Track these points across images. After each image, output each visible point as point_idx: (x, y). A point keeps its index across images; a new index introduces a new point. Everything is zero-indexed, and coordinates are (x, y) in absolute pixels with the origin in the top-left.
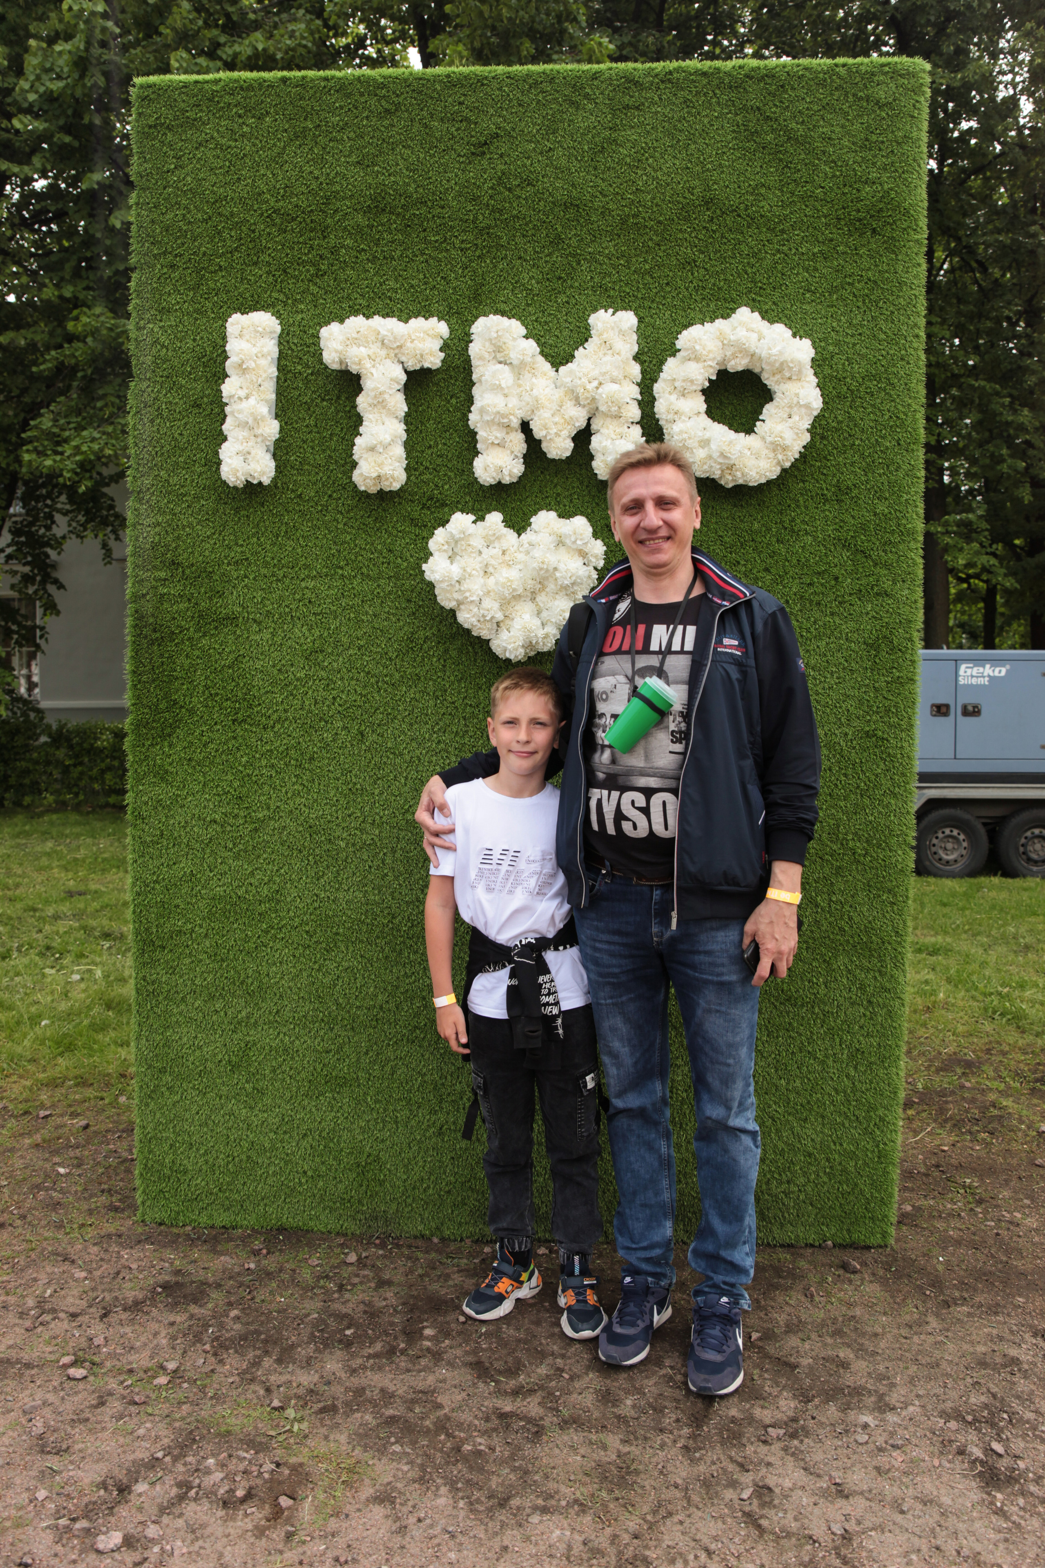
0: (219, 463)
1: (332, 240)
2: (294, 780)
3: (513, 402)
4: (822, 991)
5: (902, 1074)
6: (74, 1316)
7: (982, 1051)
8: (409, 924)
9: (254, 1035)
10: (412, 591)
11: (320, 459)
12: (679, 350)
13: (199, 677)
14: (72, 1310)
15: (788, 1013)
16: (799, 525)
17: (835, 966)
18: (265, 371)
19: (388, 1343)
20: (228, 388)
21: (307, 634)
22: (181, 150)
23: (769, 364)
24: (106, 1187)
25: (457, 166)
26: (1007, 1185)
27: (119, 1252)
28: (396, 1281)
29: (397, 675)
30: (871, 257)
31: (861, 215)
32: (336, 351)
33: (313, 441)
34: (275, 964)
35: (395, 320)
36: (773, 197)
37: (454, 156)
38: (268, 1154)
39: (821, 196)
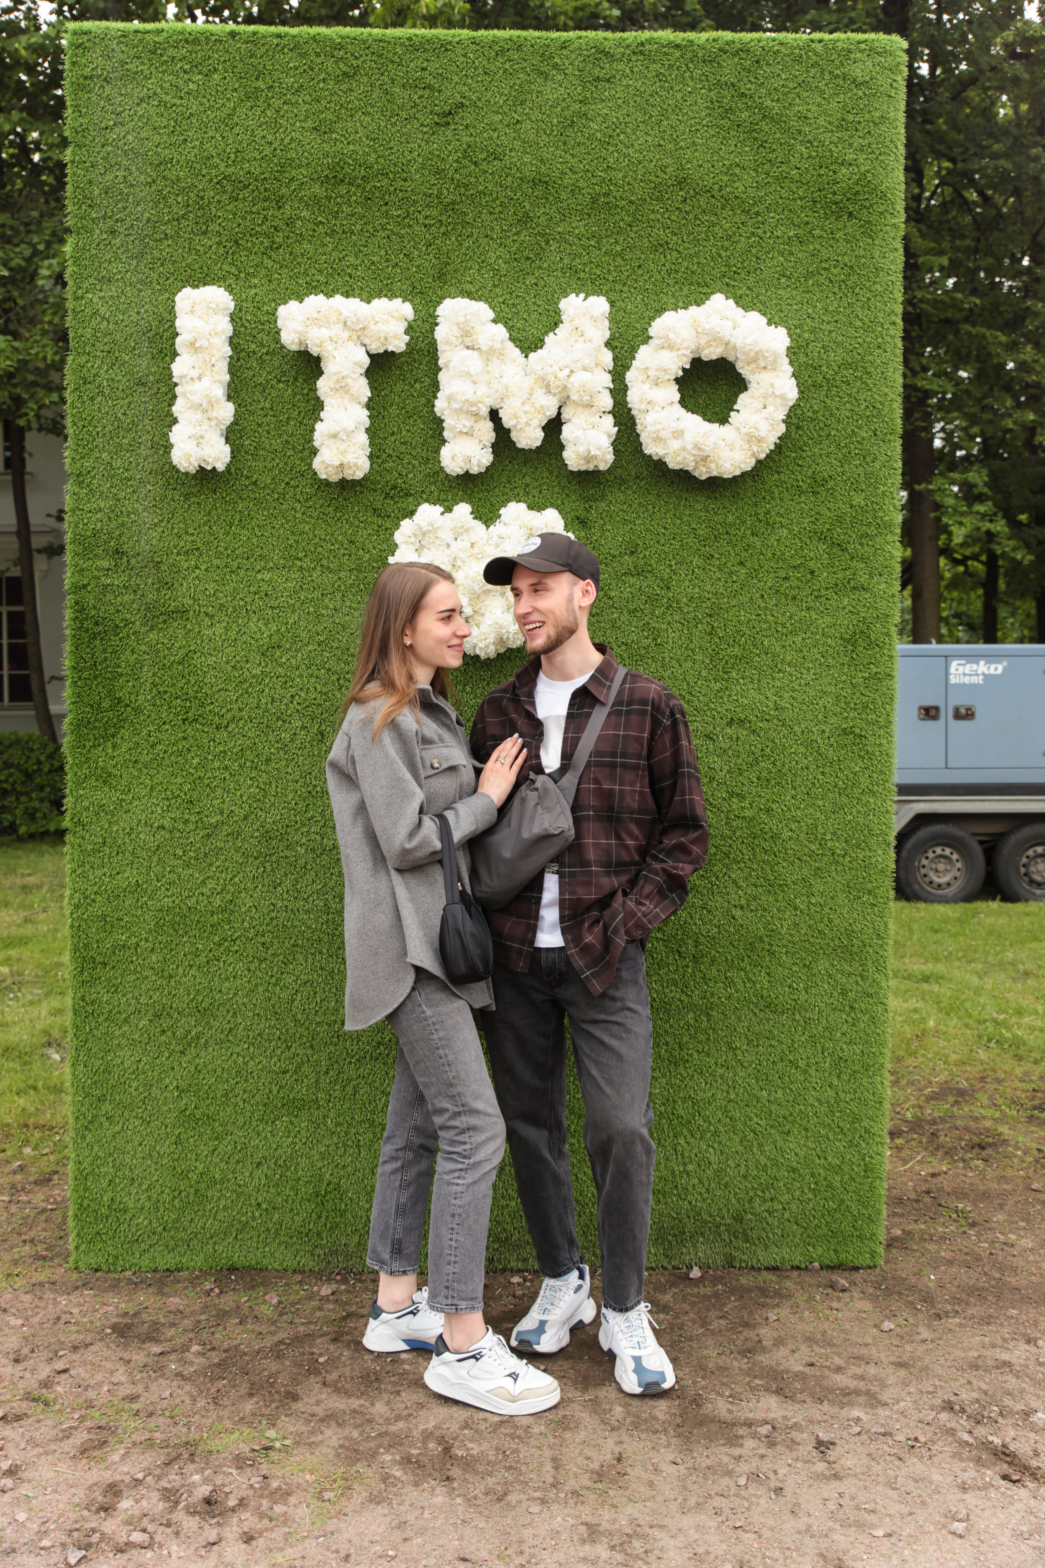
0: (168, 447)
1: (287, 210)
2: (249, 782)
3: (482, 390)
4: (803, 997)
5: (887, 1083)
7: (976, 1079)
9: (204, 1057)
11: (277, 444)
12: (653, 338)
13: (146, 673)
15: (768, 1020)
16: (774, 518)
17: (815, 971)
18: (219, 351)
20: (178, 368)
21: (263, 628)
22: (120, 105)
23: (744, 353)
24: (27, 1237)
25: (420, 136)
26: (1002, 1208)
27: (55, 1299)
30: (848, 241)
31: (838, 198)
32: (296, 331)
33: (268, 425)
34: (228, 979)
35: (358, 300)
36: (749, 177)
37: (417, 125)
38: (218, 1187)
39: (797, 177)
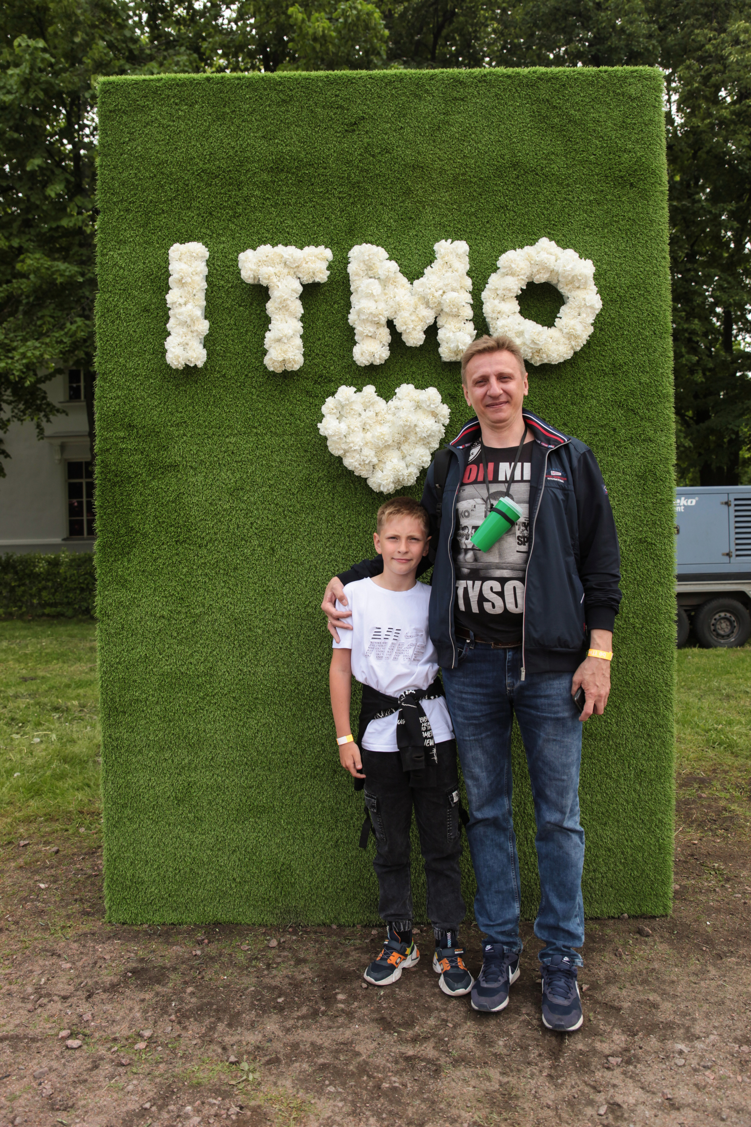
0: (164, 352)
1: (245, 191)
2: (223, 584)
3: (382, 306)
4: (615, 728)
5: (674, 787)
6: (65, 998)
7: (710, 771)
8: (311, 690)
9: (194, 776)
10: (308, 444)
11: (239, 348)
12: (499, 268)
13: (150, 509)
14: (63, 993)
15: (590, 746)
16: (586, 392)
18: (199, 285)
19: (312, 1007)
20: (171, 297)
21: (231, 476)
22: (133, 128)
23: (564, 277)
24: (78, 897)
25: (335, 139)
26: (745, 867)
27: (94, 947)
28: (310, 959)
29: (298, 506)
30: (631, 203)
31: (623, 174)
32: (251, 270)
33: (233, 336)
34: (210, 722)
35: (294, 247)
36: (561, 161)
37: (332, 132)
38: (206, 867)
39: (594, 161)
